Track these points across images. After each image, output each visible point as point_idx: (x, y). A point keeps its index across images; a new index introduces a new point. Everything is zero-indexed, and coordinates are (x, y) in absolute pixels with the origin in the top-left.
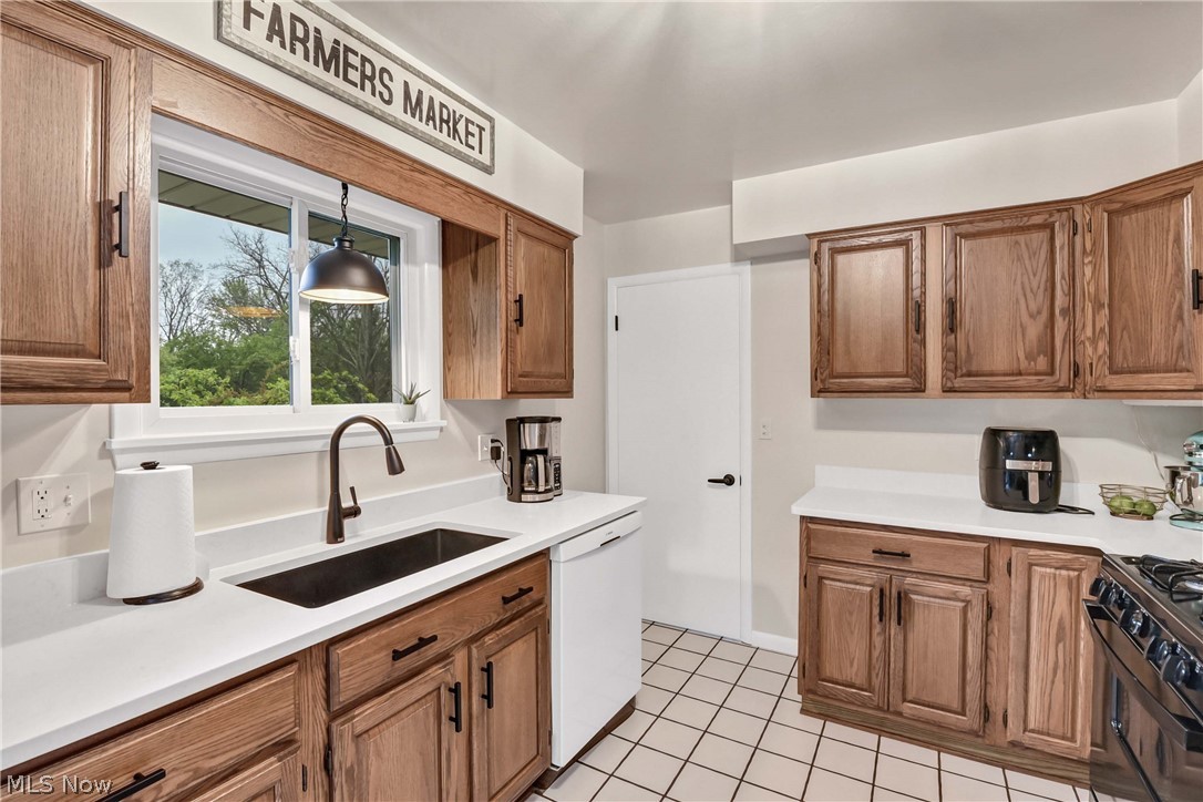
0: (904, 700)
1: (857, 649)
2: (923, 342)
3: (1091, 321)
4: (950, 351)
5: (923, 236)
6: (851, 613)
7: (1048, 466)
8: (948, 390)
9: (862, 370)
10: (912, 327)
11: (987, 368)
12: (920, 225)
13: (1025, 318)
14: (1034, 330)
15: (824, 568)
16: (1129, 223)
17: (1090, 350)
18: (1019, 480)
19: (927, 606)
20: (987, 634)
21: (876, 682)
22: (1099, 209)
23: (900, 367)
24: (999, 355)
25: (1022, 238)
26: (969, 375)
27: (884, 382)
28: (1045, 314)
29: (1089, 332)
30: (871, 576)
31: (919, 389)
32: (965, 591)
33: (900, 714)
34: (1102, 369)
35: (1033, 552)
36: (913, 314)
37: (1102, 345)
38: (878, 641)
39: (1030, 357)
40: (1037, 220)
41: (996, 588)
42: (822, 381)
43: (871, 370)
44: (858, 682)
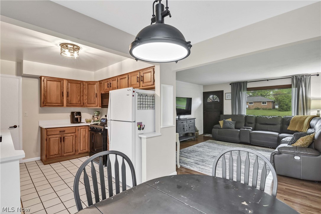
0: (64, 154)
1: (56, 148)
2: (63, 98)
3: (85, 97)
4: (67, 100)
5: (63, 81)
6: (55, 143)
7: (80, 117)
8: (67, 106)
9: (53, 102)
10: (62, 96)
11: (73, 103)
12: (63, 79)
13: (78, 96)
14: (79, 98)
15: (50, 136)
16: (90, 86)
17: (85, 101)
18: (77, 119)
19: (67, 138)
20: (75, 139)
21: (60, 152)
22: (86, 83)
23: (59, 102)
24: (74, 101)
25: (77, 85)
26: (70, 104)
27: (57, 104)
28: (80, 96)
29: (85, 99)
30: (59, 136)
31: (63, 106)
32: (73, 134)
33: (64, 156)
34: (86, 104)
35: (81, 127)
36: (62, 94)
37: (87, 101)
38: (60, 146)
39: (78, 102)
40: (79, 83)
41: (77, 133)
42: (45, 104)
43: (55, 102)
44: (56, 154)
